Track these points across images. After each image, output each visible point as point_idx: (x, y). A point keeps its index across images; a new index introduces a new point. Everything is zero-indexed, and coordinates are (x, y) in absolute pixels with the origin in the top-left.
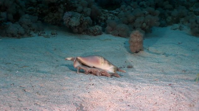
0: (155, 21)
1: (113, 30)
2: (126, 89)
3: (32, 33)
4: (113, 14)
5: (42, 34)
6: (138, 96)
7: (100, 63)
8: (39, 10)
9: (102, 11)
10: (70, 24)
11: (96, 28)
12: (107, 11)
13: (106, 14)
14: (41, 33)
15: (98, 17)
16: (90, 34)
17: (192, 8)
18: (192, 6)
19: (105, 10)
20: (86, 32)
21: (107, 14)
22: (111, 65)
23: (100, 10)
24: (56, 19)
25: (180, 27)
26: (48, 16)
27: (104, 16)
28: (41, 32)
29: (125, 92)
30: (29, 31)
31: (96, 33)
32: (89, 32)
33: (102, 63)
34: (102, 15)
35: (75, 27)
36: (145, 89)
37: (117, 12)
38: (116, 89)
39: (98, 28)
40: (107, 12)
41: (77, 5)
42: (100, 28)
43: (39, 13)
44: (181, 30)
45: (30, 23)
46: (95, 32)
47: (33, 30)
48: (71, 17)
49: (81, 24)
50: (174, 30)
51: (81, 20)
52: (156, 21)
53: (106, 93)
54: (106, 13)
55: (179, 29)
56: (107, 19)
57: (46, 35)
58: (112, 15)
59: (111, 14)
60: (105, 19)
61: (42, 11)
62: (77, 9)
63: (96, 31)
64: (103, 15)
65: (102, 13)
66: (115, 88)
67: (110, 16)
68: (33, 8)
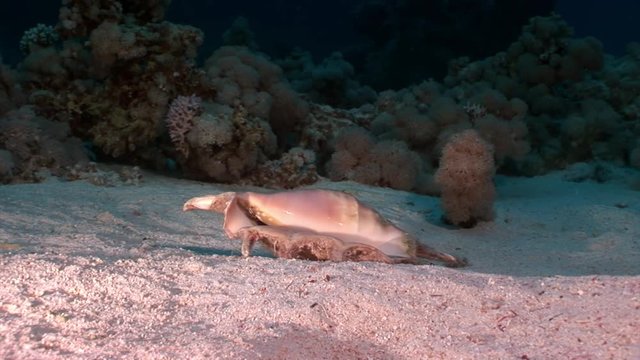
0: (514, 135)
1: (358, 164)
2: (492, 295)
3: (43, 172)
4: (354, 121)
5: (83, 174)
6: (561, 319)
7: (344, 217)
8: (76, 103)
9: (312, 110)
10: (192, 138)
11: (296, 157)
12: (328, 108)
13: (326, 120)
14: (78, 170)
15: (298, 128)
16: (272, 184)
17: (633, 106)
18: (630, 103)
19: (322, 107)
20: (254, 178)
21: (330, 119)
22: (391, 227)
23: (303, 105)
24: (138, 131)
25: (598, 169)
26: (109, 121)
27: (320, 128)
28: (78, 166)
29: (490, 305)
30: (31, 165)
31: (294, 176)
32: (266, 179)
33: (353, 216)
34: (310, 122)
35: (216, 148)
36: (581, 292)
37: (364, 113)
38: (444, 292)
39: (302, 156)
40: (329, 114)
41: (216, 81)
42: (310, 155)
43: (74, 114)
44: (600, 181)
45: (37, 138)
46: (291, 174)
47: (50, 164)
48: (198, 113)
49: (236, 140)
50: (575, 181)
51: (237, 126)
52: (516, 139)
53: (401, 310)
54: (326, 116)
55: (593, 178)
56: (329, 137)
57: (99, 177)
58: (350, 122)
59: (345, 121)
60: (324, 138)
61: (83, 107)
62: (220, 94)
63: (295, 169)
64: (316, 121)
65: (311, 115)
66: (437, 291)
67: (340, 125)
68: (52, 95)
